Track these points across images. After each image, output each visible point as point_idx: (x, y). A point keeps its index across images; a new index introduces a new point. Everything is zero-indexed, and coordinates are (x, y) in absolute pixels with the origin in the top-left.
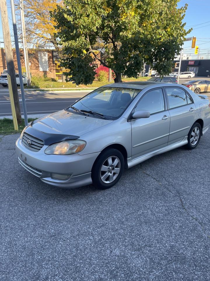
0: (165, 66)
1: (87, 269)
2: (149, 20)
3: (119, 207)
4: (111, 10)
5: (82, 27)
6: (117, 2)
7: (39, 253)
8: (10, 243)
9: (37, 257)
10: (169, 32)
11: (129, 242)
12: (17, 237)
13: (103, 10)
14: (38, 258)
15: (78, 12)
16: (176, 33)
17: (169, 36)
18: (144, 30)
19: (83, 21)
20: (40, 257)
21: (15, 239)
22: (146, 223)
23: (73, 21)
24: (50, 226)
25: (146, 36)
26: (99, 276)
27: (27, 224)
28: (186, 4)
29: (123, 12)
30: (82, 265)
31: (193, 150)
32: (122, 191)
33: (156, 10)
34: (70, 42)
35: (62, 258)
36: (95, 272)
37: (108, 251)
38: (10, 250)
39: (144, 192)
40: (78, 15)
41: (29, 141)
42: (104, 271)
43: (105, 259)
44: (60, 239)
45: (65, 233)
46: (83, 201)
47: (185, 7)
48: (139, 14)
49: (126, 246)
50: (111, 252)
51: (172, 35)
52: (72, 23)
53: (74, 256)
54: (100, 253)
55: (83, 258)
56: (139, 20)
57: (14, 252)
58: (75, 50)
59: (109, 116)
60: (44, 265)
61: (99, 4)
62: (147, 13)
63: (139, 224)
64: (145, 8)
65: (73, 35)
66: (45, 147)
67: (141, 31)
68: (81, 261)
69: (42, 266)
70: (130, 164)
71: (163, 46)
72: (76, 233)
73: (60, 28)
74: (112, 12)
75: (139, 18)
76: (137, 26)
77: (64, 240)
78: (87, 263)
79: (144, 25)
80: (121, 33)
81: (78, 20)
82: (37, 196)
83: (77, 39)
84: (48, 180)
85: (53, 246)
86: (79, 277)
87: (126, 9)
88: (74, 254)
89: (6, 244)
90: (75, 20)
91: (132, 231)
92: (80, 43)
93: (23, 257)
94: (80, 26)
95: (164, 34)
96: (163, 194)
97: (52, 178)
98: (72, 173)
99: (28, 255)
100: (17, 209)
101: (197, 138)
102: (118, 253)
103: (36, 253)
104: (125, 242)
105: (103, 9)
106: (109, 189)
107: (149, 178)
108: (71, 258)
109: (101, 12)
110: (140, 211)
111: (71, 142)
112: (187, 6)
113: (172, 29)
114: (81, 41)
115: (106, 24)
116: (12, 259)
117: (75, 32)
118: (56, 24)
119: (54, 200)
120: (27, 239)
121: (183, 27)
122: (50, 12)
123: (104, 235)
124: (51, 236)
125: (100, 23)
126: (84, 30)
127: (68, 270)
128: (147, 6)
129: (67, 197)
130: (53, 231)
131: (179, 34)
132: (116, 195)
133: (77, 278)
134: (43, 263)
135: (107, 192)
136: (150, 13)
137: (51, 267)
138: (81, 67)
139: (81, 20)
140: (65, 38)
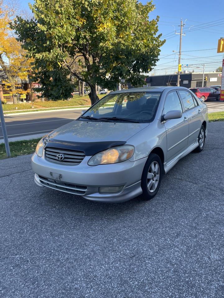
0: (140, 79)
1: (199, 281)
2: (126, 31)
3: (179, 214)
4: (85, 21)
5: (57, 37)
6: (93, 13)
7: (133, 278)
8: (86, 276)
9: (133, 283)
10: (145, 43)
11: (218, 244)
12: (90, 268)
13: (76, 21)
14: (135, 284)
15: (52, 22)
16: (152, 45)
17: (146, 47)
18: (124, 41)
19: (58, 32)
20: (137, 283)
21: (90, 270)
22: (218, 223)
23: (47, 31)
24: (120, 247)
25: (128, 47)
26: (218, 284)
27: (92, 251)
28: (158, 16)
29: (100, 22)
30: (191, 279)
31: (202, 152)
32: (168, 198)
33: (133, 21)
34: (44, 54)
35: (163, 278)
36: (211, 282)
37: (206, 259)
38: (93, 284)
39: (191, 195)
40: (53, 24)
41: (60, 154)
42: (219, 278)
43: (210, 267)
44: (144, 258)
45: (144, 250)
46: (136, 214)
47: (157, 19)
48: (115, 25)
49: (219, 250)
50: (209, 258)
51: (148, 46)
52: (45, 33)
53: (174, 271)
54: (199, 262)
55: (186, 271)
56: (116, 32)
57: (100, 285)
58: (51, 62)
59: (140, 120)
60: (149, 290)
61: (73, 14)
62: (124, 24)
63: (213, 226)
64: (122, 19)
65: (46, 46)
66: (87, 158)
67: (122, 41)
68: (187, 275)
69: (148, 292)
70: (166, 169)
71: (142, 57)
72: (156, 248)
73: (24, 41)
74: (86, 22)
75: (115, 29)
76: (114, 37)
77: (149, 258)
78: (194, 275)
79: (122, 37)
80: (101, 44)
81: (52, 29)
82: (79, 219)
83: (52, 51)
84: (95, 196)
85: (142, 267)
86: (199, 292)
87: (103, 19)
88: (172, 270)
89: (83, 279)
90: (49, 30)
91: (212, 234)
92: (55, 54)
93: (116, 287)
94: (55, 36)
95: (141, 45)
96: (210, 194)
97: (100, 193)
98: (126, 183)
99: (120, 284)
100: (66, 237)
101: (203, 140)
102: (217, 257)
103: (129, 280)
104: (215, 245)
105: (76, 19)
106: (154, 199)
107: (184, 183)
108: (172, 275)
109: (75, 23)
110: (203, 214)
111: (119, 148)
112: (158, 18)
113: (148, 40)
114: (56, 52)
115: (83, 35)
116: (104, 293)
117: (48, 43)
118: (17, 36)
119: (102, 219)
120: (105, 267)
121: (159, 38)
122: (10, 24)
123: (188, 244)
124: (131, 257)
125: (74, 34)
126: (59, 41)
127: (181, 288)
128: (124, 17)
129: (115, 215)
130: (128, 251)
131: (155, 45)
132: (165, 203)
133: (198, 293)
134: (146, 288)
135: (154, 201)
136: (126, 24)
137: (159, 290)
138: (58, 81)
139: (56, 31)
140: (36, 50)
